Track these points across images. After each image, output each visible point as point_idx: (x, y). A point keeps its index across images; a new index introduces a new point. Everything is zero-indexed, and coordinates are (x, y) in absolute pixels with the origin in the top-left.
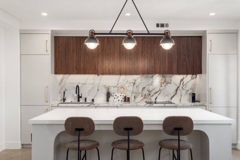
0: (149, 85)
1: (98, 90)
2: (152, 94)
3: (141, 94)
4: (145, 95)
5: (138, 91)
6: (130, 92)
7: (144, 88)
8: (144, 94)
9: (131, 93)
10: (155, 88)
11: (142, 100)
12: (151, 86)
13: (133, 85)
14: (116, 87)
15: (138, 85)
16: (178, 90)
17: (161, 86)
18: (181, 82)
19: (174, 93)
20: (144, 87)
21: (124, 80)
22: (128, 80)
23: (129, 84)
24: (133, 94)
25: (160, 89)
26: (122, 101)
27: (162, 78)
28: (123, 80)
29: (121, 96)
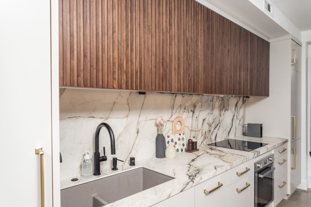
0: (209, 114)
1: (138, 133)
2: (212, 131)
3: (201, 131)
4: (206, 133)
5: (198, 127)
6: (189, 129)
7: (204, 121)
8: (204, 132)
9: (189, 131)
10: (215, 119)
11: (202, 142)
12: (211, 115)
13: (192, 116)
14: (169, 121)
15: (197, 116)
16: (234, 121)
17: (221, 115)
18: (235, 108)
19: (230, 125)
20: (204, 118)
21: (180, 105)
22: (185, 106)
23: (188, 113)
24: (192, 132)
25: (219, 120)
26: (182, 150)
27: (221, 103)
28: (179, 107)
29: (179, 139)
